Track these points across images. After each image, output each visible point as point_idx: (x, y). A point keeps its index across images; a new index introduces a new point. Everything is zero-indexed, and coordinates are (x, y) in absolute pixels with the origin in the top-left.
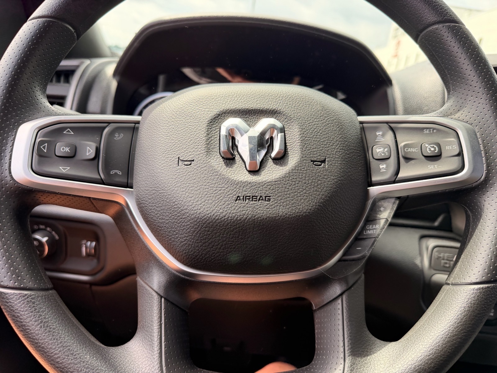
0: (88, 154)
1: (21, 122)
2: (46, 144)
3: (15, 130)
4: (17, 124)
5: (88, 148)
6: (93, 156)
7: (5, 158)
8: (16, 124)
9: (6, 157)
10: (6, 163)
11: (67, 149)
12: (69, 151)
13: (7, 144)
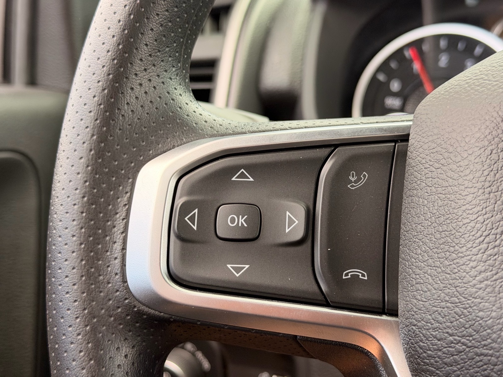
0: (287, 231)
1: (142, 158)
2: (196, 211)
3: (131, 180)
4: (135, 165)
5: (288, 213)
6: (299, 234)
7: (112, 246)
8: (133, 164)
9: (115, 245)
10: (116, 258)
11: (242, 221)
12: (246, 225)
13: (117, 213)
